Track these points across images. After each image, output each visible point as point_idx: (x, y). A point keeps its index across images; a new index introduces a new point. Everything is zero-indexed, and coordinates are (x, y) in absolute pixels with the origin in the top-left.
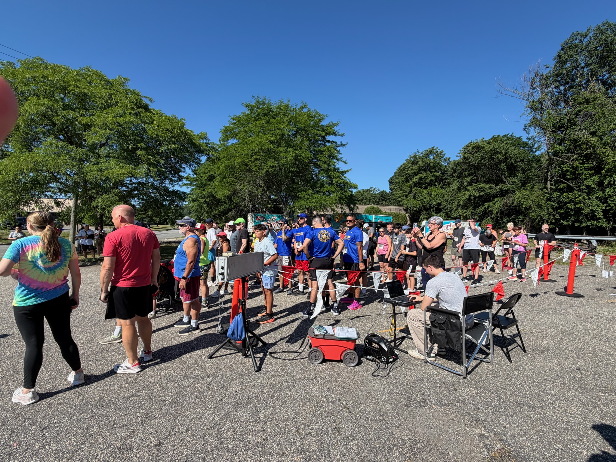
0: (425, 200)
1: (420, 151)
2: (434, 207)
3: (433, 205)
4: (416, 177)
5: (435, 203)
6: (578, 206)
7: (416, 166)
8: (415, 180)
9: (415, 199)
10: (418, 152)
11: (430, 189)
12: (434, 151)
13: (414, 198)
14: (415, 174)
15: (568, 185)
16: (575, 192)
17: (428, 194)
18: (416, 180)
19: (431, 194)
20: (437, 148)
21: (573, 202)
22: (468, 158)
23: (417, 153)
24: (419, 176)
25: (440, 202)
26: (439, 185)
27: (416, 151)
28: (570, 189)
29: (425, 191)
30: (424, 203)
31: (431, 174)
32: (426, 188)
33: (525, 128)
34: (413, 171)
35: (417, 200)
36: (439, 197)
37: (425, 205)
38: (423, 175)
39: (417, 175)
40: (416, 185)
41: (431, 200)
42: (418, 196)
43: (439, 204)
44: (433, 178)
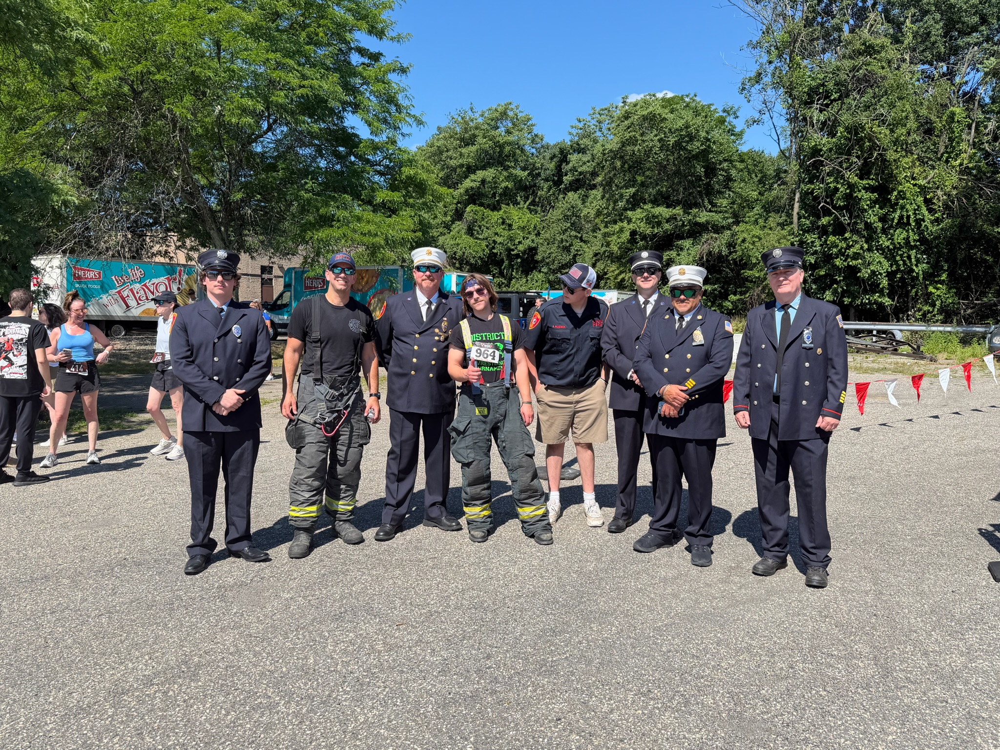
0: (499, 240)
1: (478, 111)
2: (517, 256)
3: (515, 252)
4: (473, 177)
5: (521, 248)
6: (854, 263)
7: (473, 148)
8: (468, 183)
9: (472, 235)
10: (472, 109)
11: (505, 212)
12: (511, 114)
13: (470, 231)
14: (470, 170)
15: (836, 219)
16: (847, 235)
17: (503, 223)
18: (474, 185)
19: (510, 225)
20: (517, 108)
21: (843, 255)
22: (632, 141)
23: (470, 113)
24: (480, 174)
25: (534, 245)
26: (525, 202)
27: (467, 108)
28: (839, 229)
29: (495, 216)
30: (493, 248)
31: (505, 173)
32: (495, 208)
33: (744, 89)
34: (464, 161)
35: (477, 238)
36: (529, 233)
37: (495, 251)
38: (489, 174)
39: (474, 172)
40: (474, 197)
41: (511, 239)
42: (480, 227)
43: (532, 251)
44: (510, 185)
